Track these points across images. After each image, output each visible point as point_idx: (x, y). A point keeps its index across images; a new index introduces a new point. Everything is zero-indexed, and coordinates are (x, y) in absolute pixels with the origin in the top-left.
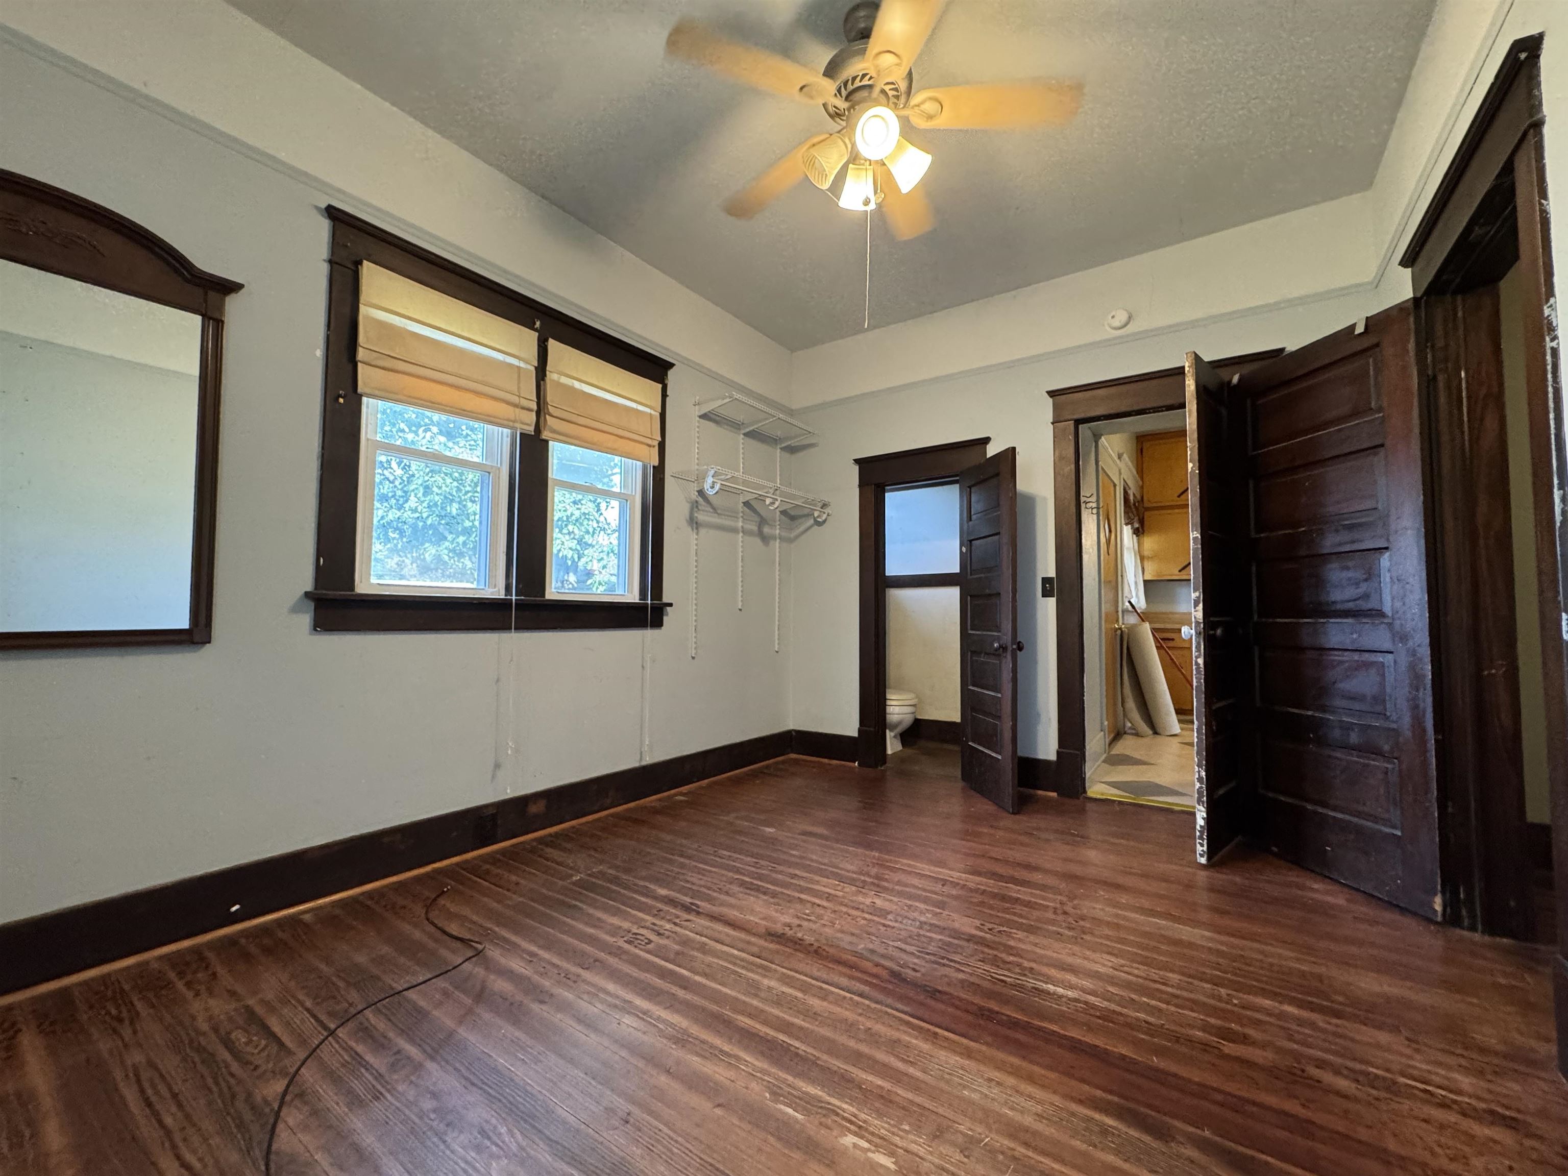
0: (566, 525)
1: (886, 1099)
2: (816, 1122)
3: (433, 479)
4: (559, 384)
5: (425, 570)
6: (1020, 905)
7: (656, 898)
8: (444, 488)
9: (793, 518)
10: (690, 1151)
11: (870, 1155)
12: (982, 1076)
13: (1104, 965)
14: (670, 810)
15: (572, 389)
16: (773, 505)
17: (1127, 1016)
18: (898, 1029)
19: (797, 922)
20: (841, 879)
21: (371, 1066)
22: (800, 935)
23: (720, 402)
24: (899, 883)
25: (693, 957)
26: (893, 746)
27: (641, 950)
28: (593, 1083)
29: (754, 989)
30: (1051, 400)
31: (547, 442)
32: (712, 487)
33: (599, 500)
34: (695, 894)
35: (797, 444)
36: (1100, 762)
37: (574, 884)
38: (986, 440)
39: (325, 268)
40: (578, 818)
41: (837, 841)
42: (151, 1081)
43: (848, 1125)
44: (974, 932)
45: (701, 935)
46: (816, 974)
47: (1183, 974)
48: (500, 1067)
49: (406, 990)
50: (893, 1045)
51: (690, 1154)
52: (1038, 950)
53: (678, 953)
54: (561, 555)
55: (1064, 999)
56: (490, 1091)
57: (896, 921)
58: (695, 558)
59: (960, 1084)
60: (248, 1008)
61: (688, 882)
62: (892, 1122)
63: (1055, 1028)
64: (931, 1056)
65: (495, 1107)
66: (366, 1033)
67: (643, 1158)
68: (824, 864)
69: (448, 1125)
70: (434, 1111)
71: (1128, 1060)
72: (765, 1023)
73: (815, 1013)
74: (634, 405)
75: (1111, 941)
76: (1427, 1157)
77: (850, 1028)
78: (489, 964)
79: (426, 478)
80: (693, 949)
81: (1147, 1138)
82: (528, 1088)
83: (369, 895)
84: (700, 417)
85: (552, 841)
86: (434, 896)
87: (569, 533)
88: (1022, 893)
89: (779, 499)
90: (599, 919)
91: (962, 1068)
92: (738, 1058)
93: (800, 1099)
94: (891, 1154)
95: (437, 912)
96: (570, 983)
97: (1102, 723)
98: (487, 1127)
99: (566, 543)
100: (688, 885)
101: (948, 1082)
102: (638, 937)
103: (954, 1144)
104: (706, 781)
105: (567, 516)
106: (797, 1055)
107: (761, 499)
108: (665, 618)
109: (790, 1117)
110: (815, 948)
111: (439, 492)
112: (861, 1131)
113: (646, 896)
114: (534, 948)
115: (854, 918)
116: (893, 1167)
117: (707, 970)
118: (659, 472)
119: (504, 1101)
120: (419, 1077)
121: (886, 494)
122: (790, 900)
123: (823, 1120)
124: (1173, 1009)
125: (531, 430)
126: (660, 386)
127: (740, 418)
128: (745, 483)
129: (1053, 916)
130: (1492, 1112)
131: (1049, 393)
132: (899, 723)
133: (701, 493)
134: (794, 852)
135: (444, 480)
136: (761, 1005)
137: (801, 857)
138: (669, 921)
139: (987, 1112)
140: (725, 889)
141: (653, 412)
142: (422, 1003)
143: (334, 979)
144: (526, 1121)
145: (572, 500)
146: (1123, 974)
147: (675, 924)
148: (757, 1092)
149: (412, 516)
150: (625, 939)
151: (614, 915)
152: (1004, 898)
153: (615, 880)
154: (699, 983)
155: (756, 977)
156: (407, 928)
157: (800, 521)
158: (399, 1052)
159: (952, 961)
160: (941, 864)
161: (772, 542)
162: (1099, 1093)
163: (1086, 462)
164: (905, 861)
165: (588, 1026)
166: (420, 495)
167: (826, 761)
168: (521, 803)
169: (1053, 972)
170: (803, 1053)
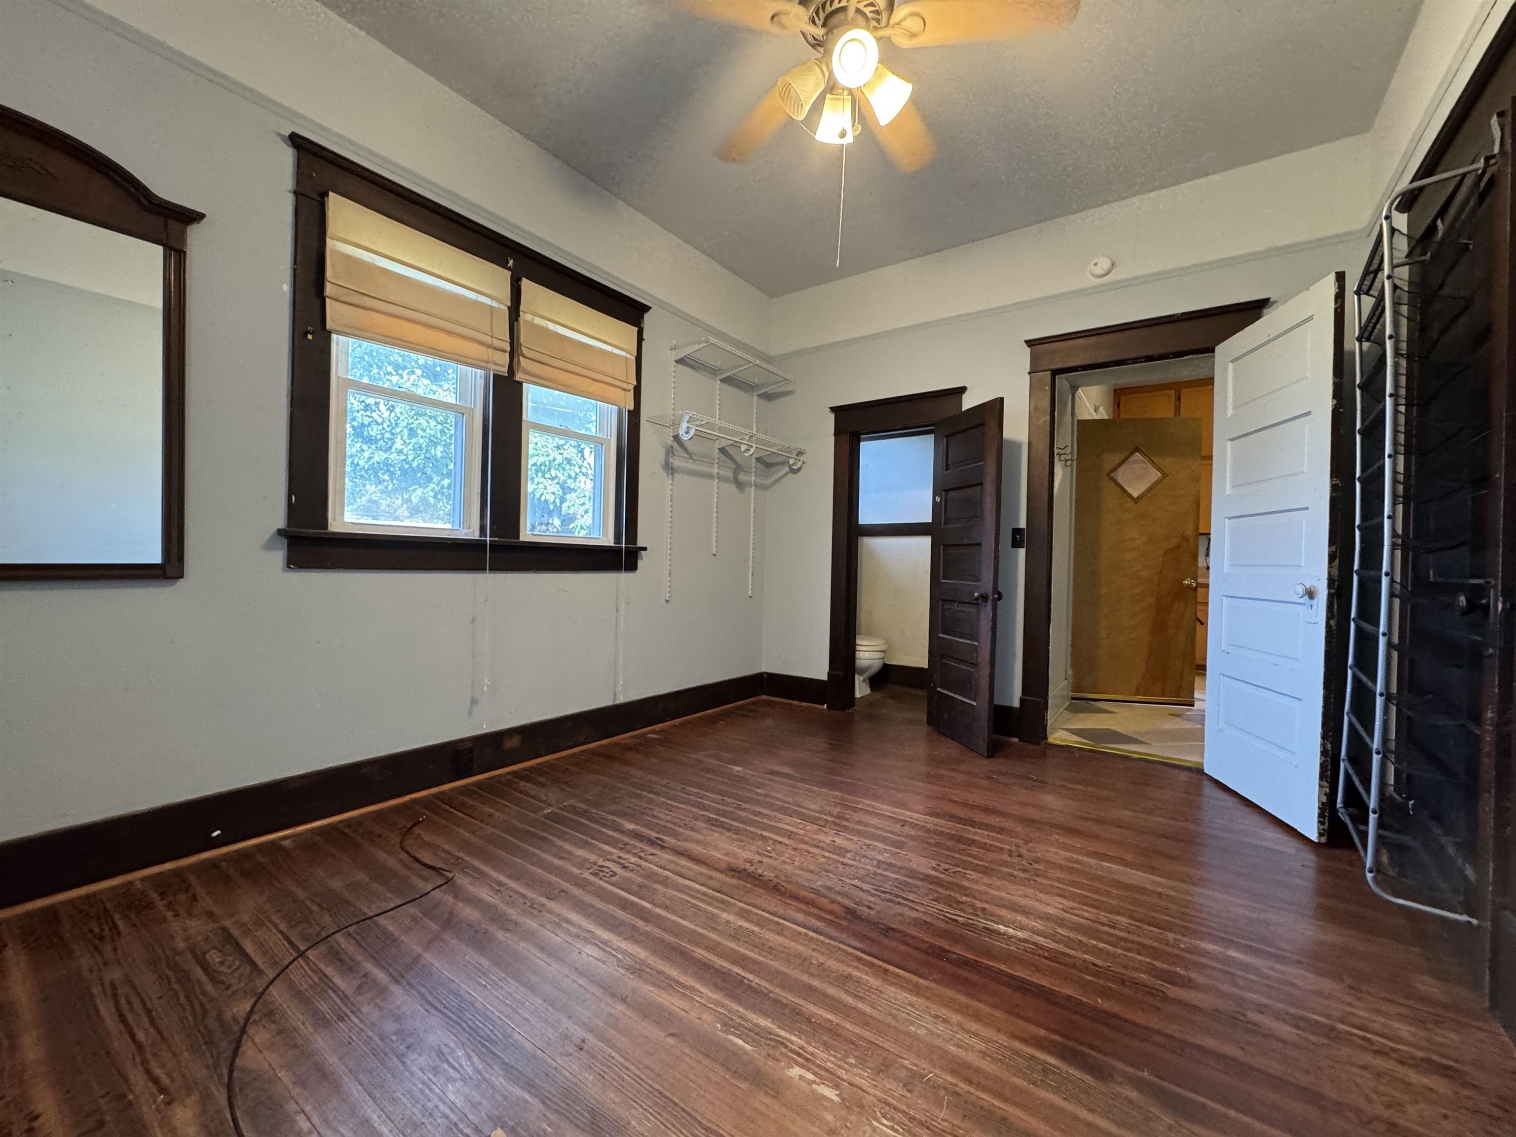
0: (549, 470)
1: (833, 1032)
2: (764, 1053)
3: (417, 422)
4: (532, 325)
5: (414, 511)
6: (976, 847)
7: (623, 832)
8: (428, 431)
9: (769, 465)
10: (641, 1079)
11: (815, 1086)
12: (930, 1013)
13: (1056, 908)
14: (643, 747)
15: (547, 330)
16: (748, 452)
17: (1075, 957)
18: (850, 965)
19: (758, 858)
20: (804, 818)
21: (338, 988)
22: (760, 871)
23: (697, 347)
24: (859, 822)
25: (655, 889)
26: (861, 689)
27: (606, 882)
28: (551, 1009)
29: (711, 922)
30: (1028, 350)
31: (520, 384)
32: (687, 433)
33: (583, 446)
34: (663, 829)
35: (775, 391)
36: (1062, 710)
37: (546, 817)
38: (962, 390)
39: (290, 199)
40: (553, 753)
41: (803, 780)
42: (127, 998)
43: (795, 1057)
44: (933, 873)
45: (665, 869)
46: (772, 908)
47: (1131, 917)
48: (461, 992)
49: (378, 915)
50: (844, 980)
51: (641, 1082)
52: (991, 891)
53: (640, 886)
54: (543, 499)
55: (1013, 940)
56: (452, 1015)
57: (854, 860)
58: (670, 503)
59: (907, 1020)
60: (225, 930)
61: (654, 817)
62: (839, 1056)
63: (1003, 967)
64: (881, 992)
65: (454, 1031)
66: (336, 957)
67: (594, 1084)
68: (789, 803)
69: (408, 1048)
70: (396, 1034)
71: (1073, 1000)
72: (721, 956)
73: (770, 948)
74: (609, 348)
75: (1063, 883)
76: (1362, 1103)
77: (804, 962)
78: (457, 892)
79: (411, 421)
80: (656, 882)
81: (1089, 1079)
82: (489, 1013)
83: (348, 823)
84: (677, 362)
85: (527, 775)
86: (409, 826)
87: (553, 479)
88: (979, 835)
89: (754, 446)
90: (568, 852)
91: (911, 1005)
92: (692, 989)
93: (750, 1030)
94: (837, 1087)
95: (410, 841)
96: (535, 912)
97: (1066, 672)
98: (445, 1050)
99: (548, 487)
100: (656, 821)
101: (895, 1017)
102: (604, 869)
103: (896, 1078)
104: (678, 720)
105: (550, 461)
106: (750, 987)
107: (736, 445)
108: (639, 562)
109: (740, 1048)
110: (773, 884)
111: (424, 434)
112: (807, 1062)
113: (615, 830)
114: (502, 878)
115: (814, 856)
116: (836, 1099)
117: (668, 903)
118: (634, 415)
119: (464, 1025)
120: (384, 1000)
121: (861, 443)
122: (754, 837)
123: (771, 1052)
124: (1120, 951)
125: (504, 371)
126: (636, 329)
127: (717, 364)
128: (720, 429)
129: (1008, 859)
130: (1429, 1061)
131: (1027, 342)
132: (867, 668)
133: (676, 438)
134: (759, 791)
135: (428, 422)
136: (719, 939)
137: (766, 795)
138: (635, 854)
139: (932, 1048)
140: (692, 824)
141: (628, 356)
142: (391, 928)
143: (308, 903)
144: (484, 1045)
145: (555, 445)
146: (1073, 917)
147: (641, 858)
148: (709, 1023)
149: (397, 458)
150: (591, 871)
151: (581, 847)
152: (960, 839)
153: (584, 814)
154: (659, 915)
155: (716, 911)
156: (381, 856)
157: (777, 468)
158: (365, 976)
159: (906, 899)
160: (903, 805)
161: (747, 489)
162: (1042, 1032)
163: (1062, 415)
164: (867, 802)
165: (550, 954)
166: (405, 438)
167: (796, 703)
168: (495, 739)
169: (1003, 912)
170: (756, 986)
